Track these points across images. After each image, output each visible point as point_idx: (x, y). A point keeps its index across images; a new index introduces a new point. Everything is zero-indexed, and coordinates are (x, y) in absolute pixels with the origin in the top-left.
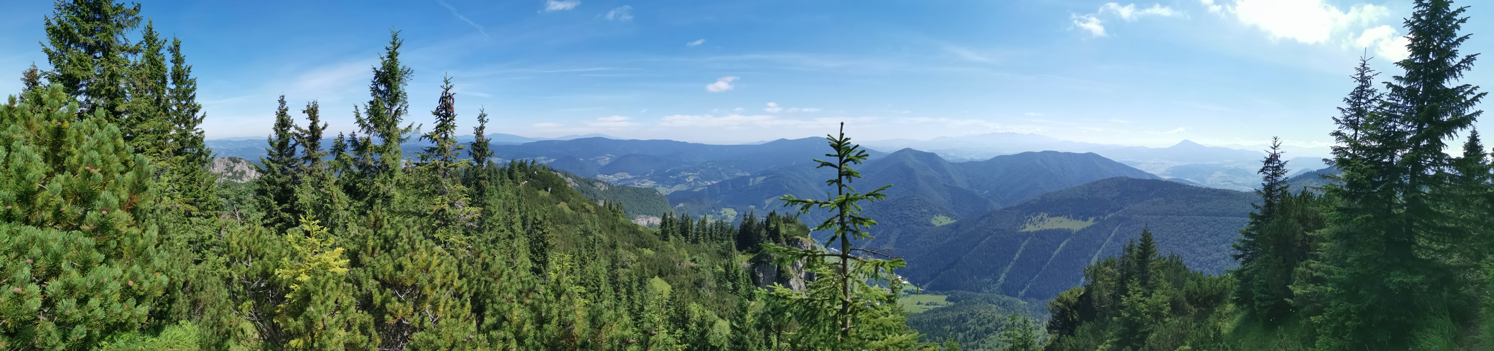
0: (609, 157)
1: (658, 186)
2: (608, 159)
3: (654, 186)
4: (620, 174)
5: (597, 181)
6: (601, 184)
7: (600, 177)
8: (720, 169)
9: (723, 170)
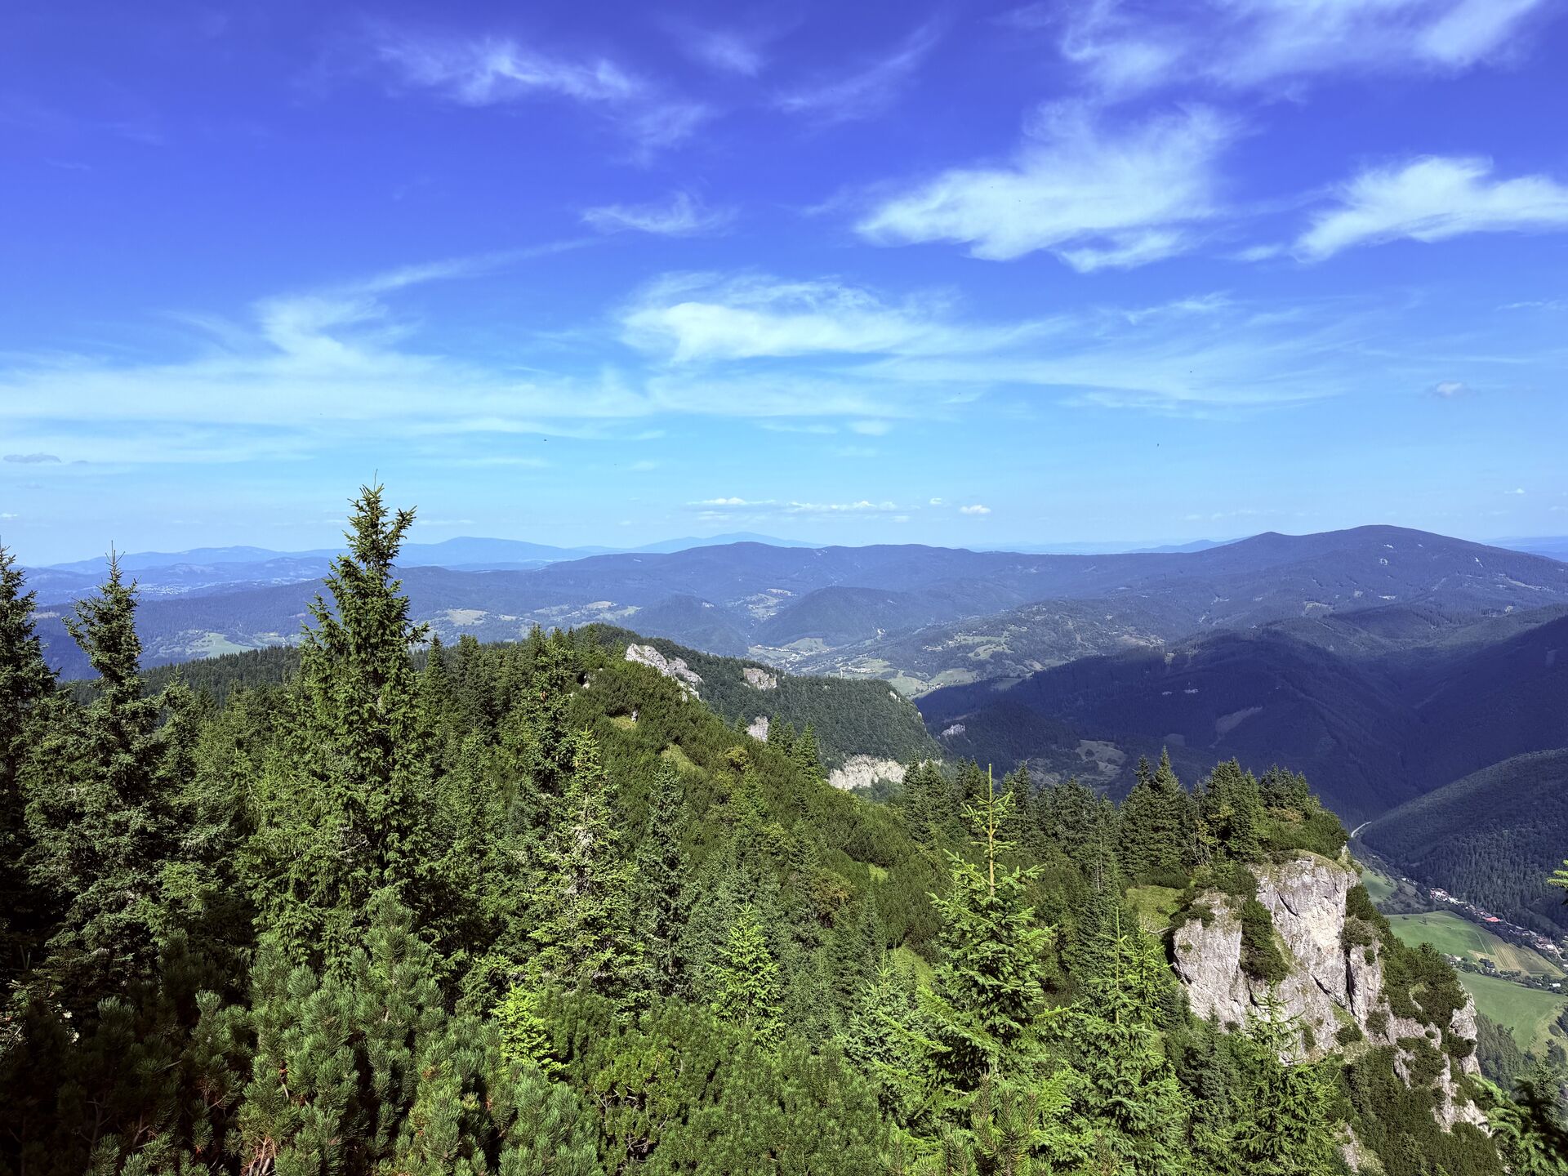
0: (776, 595)
1: (894, 675)
2: (773, 601)
3: (884, 675)
4: (805, 642)
5: (753, 665)
6: (759, 673)
7: (755, 652)
8: (1070, 625)
9: (1078, 629)
